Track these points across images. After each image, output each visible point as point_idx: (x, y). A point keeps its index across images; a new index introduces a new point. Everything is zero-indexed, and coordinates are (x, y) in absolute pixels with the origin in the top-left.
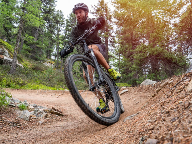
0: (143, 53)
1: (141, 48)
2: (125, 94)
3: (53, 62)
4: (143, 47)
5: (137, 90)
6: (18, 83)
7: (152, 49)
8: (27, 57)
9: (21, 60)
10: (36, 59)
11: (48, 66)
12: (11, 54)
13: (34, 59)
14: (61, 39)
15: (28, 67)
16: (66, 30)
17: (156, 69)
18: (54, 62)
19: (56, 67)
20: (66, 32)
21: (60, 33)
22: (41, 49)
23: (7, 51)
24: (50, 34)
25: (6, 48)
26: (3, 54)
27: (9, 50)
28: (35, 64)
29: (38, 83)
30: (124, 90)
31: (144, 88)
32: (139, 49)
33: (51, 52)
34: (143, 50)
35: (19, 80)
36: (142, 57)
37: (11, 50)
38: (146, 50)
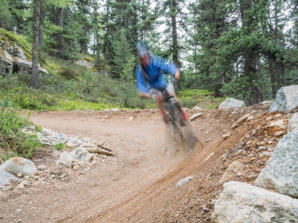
0: (232, 45)
1: (229, 36)
2: (198, 120)
3: (91, 58)
4: (231, 34)
5: (213, 115)
6: (45, 102)
7: (245, 38)
8: (52, 55)
9: (44, 62)
10: (66, 58)
11: (85, 65)
12: (28, 55)
13: (61, 57)
14: (101, 20)
15: (55, 72)
16: (108, 6)
17: (251, 68)
18: (94, 59)
19: (96, 66)
20: (108, 9)
21: (98, 11)
22: (71, 41)
23: (20, 50)
24: (82, 15)
25: (19, 45)
26: (16, 56)
27: (23, 48)
28: (65, 66)
29: (73, 97)
30: (196, 113)
31: (222, 114)
32: (225, 39)
33: (86, 43)
34: (231, 40)
35: (46, 96)
36: (230, 52)
37: (27, 47)
38: (236, 40)
